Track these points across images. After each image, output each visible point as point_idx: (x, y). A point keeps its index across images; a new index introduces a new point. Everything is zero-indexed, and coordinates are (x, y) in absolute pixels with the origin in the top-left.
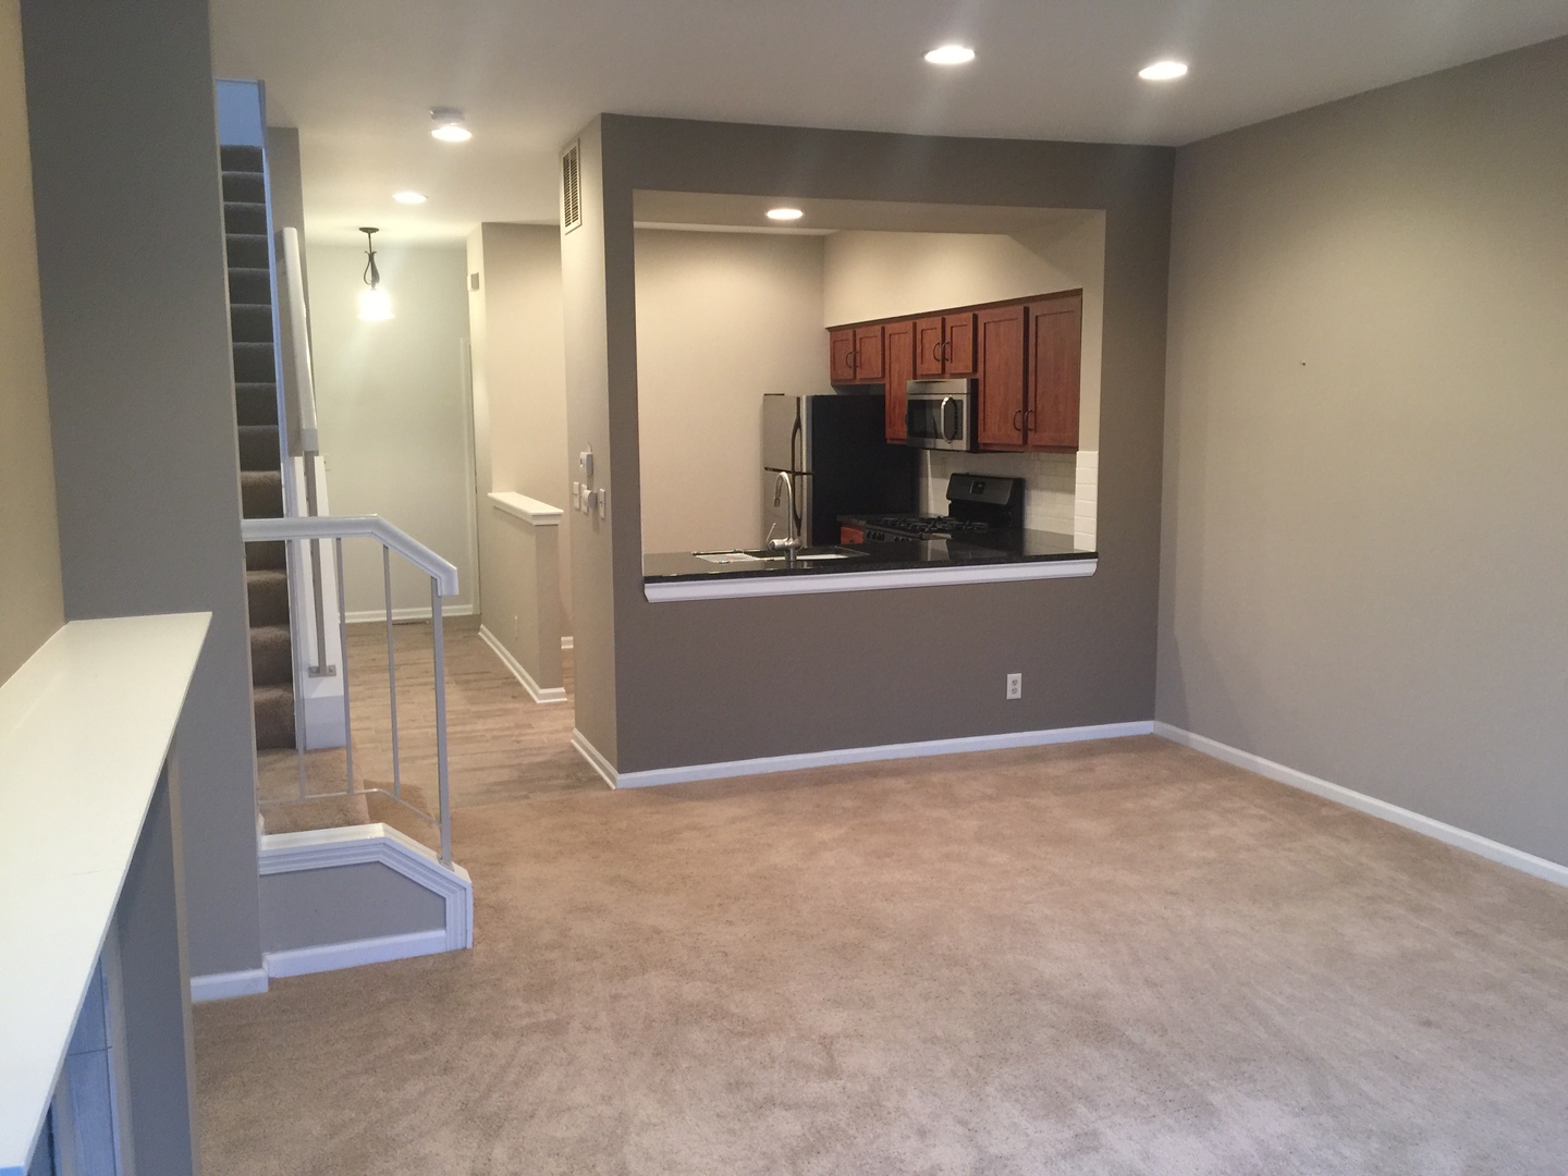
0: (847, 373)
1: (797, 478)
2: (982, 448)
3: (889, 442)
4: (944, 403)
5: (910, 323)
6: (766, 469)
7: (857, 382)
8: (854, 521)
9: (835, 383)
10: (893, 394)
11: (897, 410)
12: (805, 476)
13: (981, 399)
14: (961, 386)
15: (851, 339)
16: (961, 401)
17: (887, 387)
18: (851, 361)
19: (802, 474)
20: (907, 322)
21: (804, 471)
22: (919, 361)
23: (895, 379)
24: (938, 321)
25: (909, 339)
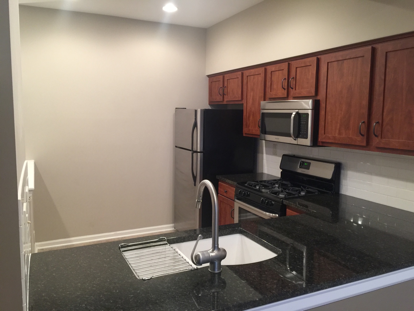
0: (219, 98)
1: (195, 154)
2: (321, 144)
3: (244, 135)
4: (293, 116)
5: (263, 69)
6: (176, 147)
7: (225, 103)
8: (228, 181)
9: (211, 103)
10: (248, 108)
11: (251, 118)
12: (199, 154)
13: (322, 113)
14: (307, 105)
15: (222, 80)
16: (308, 114)
17: (245, 105)
18: (221, 92)
19: (197, 152)
20: (261, 68)
21: (199, 150)
22: (268, 90)
23: (250, 101)
24: (285, 66)
25: (261, 78)
